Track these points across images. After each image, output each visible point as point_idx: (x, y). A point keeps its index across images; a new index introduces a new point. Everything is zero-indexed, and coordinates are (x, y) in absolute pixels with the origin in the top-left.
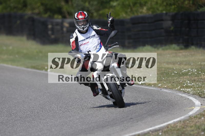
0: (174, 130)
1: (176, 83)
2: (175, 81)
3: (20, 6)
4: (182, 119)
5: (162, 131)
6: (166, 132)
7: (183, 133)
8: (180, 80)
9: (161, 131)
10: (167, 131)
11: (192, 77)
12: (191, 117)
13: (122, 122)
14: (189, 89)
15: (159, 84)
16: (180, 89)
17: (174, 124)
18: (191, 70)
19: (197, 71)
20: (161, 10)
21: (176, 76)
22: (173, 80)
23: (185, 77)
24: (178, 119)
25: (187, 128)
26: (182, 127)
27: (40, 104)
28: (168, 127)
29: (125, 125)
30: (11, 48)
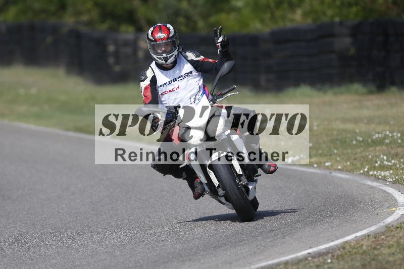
0: (356, 253)
1: (360, 160)
2: (359, 155)
3: (53, 8)
4: (371, 232)
5: (333, 256)
6: (340, 258)
7: (374, 260)
8: (367, 154)
9: (330, 255)
10: (342, 255)
11: (392, 148)
12: (390, 227)
13: (253, 237)
14: (385, 173)
15: (327, 162)
16: (368, 172)
17: (356, 241)
18: (390, 135)
19: (401, 135)
20: (330, 14)
21: (361, 146)
22: (355, 154)
23: (378, 148)
24: (364, 232)
25: (382, 249)
26: (371, 246)
27: (91, 202)
28: (344, 248)
29: (259, 243)
30: (33, 91)
